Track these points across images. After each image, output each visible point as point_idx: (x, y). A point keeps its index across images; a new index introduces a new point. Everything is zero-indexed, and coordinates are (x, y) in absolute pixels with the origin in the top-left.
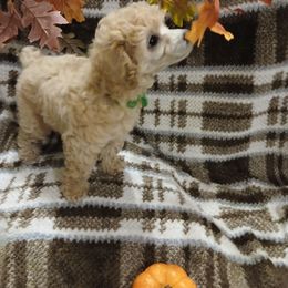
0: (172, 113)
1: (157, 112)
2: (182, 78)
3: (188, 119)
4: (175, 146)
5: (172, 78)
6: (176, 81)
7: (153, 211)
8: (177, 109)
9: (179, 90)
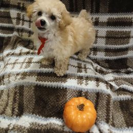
4: (92, 52)
5: (92, 19)
6: (94, 21)
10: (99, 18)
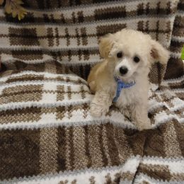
0: (77, 36)
1: (67, 36)
2: (80, 14)
3: (88, 39)
4: (83, 56)
5: (73, 14)
6: (76, 16)
7: (64, 107)
8: (80, 34)
9: (79, 22)
10: (82, 12)
